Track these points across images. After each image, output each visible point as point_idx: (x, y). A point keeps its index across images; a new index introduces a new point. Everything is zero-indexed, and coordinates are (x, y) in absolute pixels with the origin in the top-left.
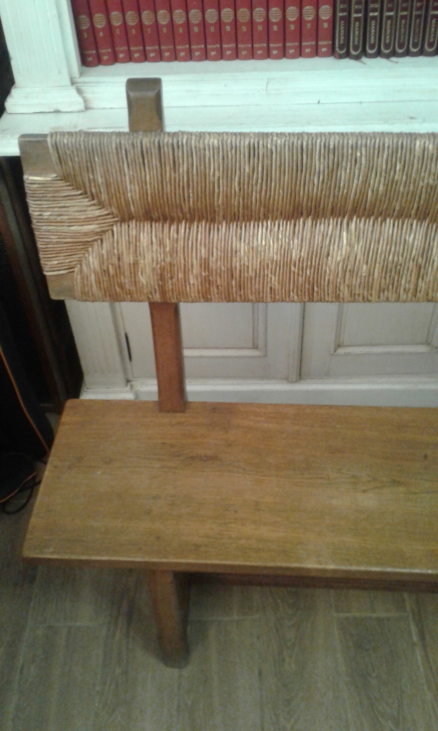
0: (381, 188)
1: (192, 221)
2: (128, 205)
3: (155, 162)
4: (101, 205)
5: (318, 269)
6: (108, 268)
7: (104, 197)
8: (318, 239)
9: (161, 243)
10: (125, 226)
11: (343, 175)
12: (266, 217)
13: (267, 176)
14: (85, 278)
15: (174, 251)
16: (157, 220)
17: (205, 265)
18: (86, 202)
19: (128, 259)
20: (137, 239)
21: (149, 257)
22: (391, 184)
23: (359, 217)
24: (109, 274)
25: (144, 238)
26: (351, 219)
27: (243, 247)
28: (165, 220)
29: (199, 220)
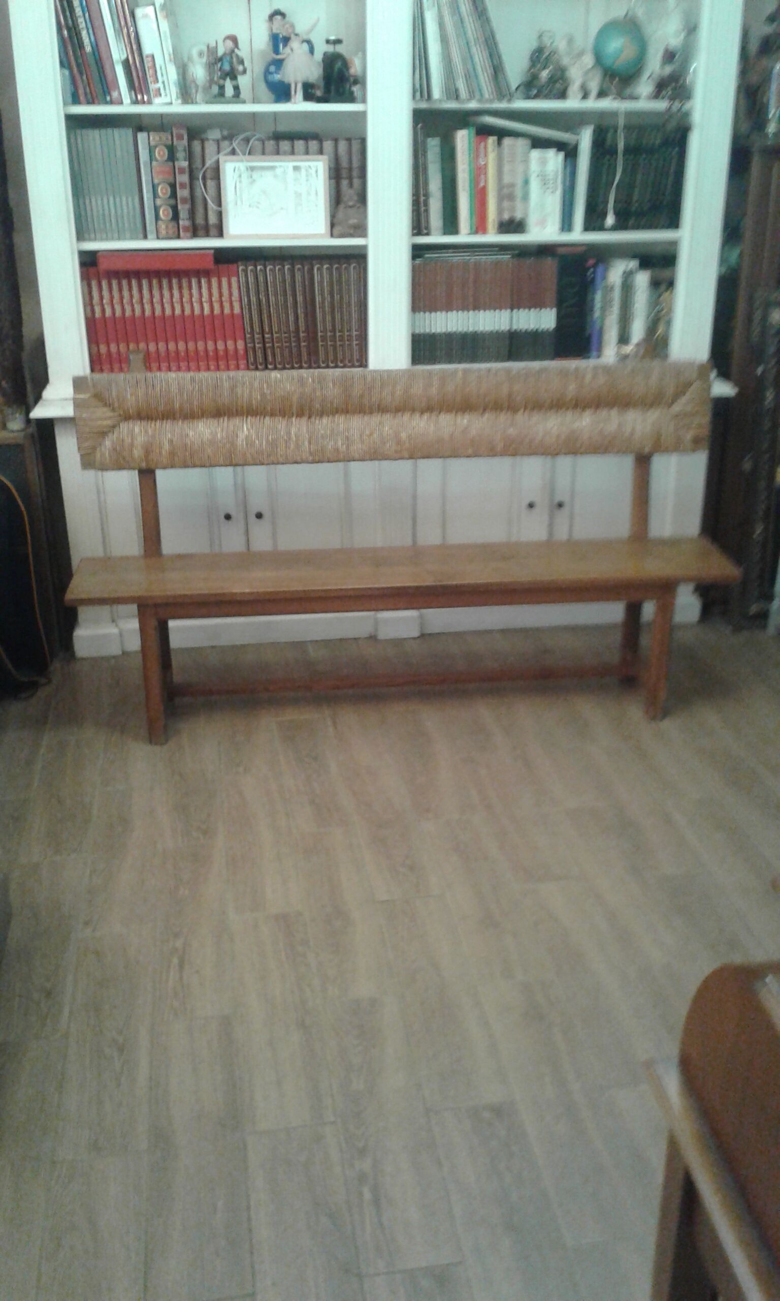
0: (259, 397)
1: (163, 419)
2: (128, 410)
3: (144, 387)
4: (113, 410)
5: (233, 444)
6: (116, 447)
7: (116, 405)
8: (231, 428)
9: (146, 432)
10: (126, 423)
11: (239, 391)
12: (203, 416)
13: (200, 390)
14: (102, 455)
15: (153, 436)
16: (144, 419)
17: (171, 442)
18: (105, 409)
19: (128, 441)
20: (133, 430)
21: (139, 439)
22: (263, 395)
23: (252, 416)
24: (117, 451)
25: (137, 429)
26: (247, 417)
27: (191, 433)
28: (148, 419)
29: (167, 419)
